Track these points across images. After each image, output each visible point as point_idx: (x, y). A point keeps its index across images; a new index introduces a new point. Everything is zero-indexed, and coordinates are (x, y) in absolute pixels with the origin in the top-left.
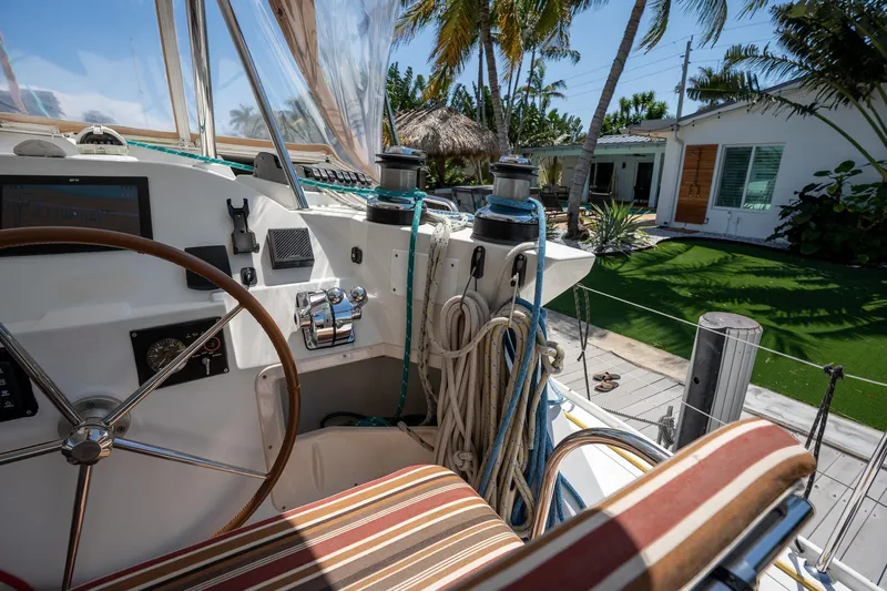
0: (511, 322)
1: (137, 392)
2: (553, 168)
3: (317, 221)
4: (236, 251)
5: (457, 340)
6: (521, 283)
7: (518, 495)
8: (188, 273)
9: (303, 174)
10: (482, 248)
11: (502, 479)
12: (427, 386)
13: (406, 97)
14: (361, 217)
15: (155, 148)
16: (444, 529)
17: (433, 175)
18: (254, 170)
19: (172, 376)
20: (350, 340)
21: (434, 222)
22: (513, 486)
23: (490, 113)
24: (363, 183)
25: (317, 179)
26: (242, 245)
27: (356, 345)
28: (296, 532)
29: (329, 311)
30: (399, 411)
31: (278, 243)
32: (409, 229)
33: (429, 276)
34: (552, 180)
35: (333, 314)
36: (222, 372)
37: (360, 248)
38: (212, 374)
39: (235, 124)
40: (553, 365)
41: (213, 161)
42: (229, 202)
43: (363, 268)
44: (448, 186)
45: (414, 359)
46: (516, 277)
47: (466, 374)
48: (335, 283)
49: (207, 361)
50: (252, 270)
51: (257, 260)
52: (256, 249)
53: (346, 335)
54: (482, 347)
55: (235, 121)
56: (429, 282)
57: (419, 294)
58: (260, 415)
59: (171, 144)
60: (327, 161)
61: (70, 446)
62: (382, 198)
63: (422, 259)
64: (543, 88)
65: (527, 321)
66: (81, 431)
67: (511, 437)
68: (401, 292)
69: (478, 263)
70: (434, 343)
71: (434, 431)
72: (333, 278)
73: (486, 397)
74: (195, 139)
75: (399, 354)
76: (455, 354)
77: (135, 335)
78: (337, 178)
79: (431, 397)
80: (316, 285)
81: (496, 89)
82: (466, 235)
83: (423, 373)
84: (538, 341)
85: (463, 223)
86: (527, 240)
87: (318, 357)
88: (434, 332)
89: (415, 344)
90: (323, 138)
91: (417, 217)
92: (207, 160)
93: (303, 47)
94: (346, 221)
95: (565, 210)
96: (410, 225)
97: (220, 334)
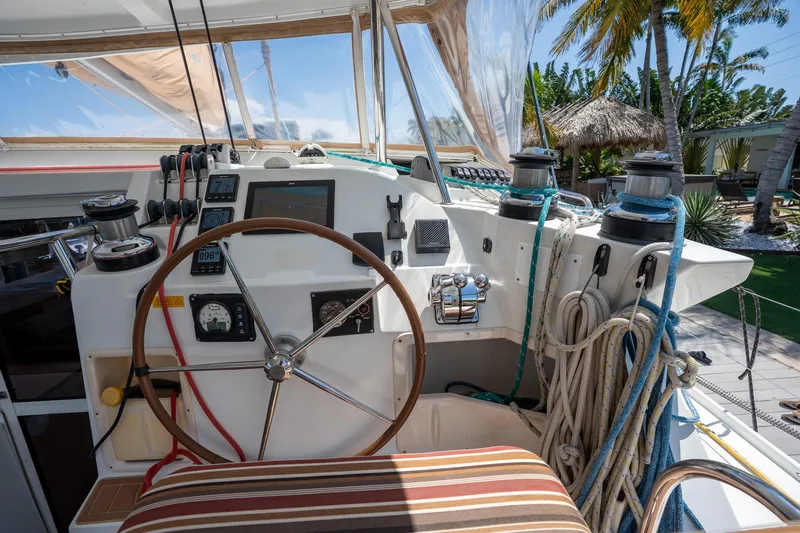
0: (632, 324)
1: (311, 337)
2: (738, 152)
3: (457, 214)
4: (389, 237)
5: (572, 336)
6: (648, 284)
7: (628, 510)
8: (354, 255)
9: (450, 174)
10: (608, 246)
11: (610, 486)
12: (541, 374)
13: (563, 91)
14: (494, 211)
15: (344, 156)
16: (521, 513)
17: (587, 165)
18: (411, 171)
19: (334, 329)
20: (474, 320)
21: (563, 217)
22: (621, 497)
23: (656, 98)
24: (502, 180)
25: (461, 177)
26: (395, 232)
27: (480, 325)
28: (397, 473)
29: (457, 293)
30: (514, 392)
31: (422, 232)
32: (536, 223)
33: (551, 270)
34: (735, 165)
35: (460, 295)
36: (369, 332)
37: (491, 239)
38: (361, 332)
39: (411, 131)
40: (681, 378)
41: (383, 164)
42: (388, 197)
43: (491, 257)
44: (603, 176)
45: (531, 345)
46: (642, 278)
47: (579, 371)
48: (467, 267)
49: (359, 321)
50: (400, 253)
51: (405, 245)
52: (404, 236)
53: (470, 316)
54: (597, 344)
55: (411, 128)
56: (551, 275)
57: (541, 286)
58: (394, 372)
59: (356, 153)
60: (475, 160)
61: (269, 366)
62: (513, 195)
63: (546, 253)
64: (730, 61)
65: (651, 327)
66: (275, 358)
67: (623, 444)
68: (525, 282)
69: (601, 261)
70: (549, 335)
71: (543, 418)
72: (466, 264)
73: (598, 396)
74: (372, 147)
75: (518, 339)
76: (569, 348)
77: (314, 296)
78: (478, 175)
79: (544, 385)
80: (450, 269)
81: (665, 71)
82: (593, 232)
83: (539, 361)
84: (663, 348)
85: (593, 218)
86: (661, 239)
87: (445, 331)
88: (551, 325)
89: (533, 332)
90: (471, 140)
91: (545, 212)
92: (379, 164)
93: (456, 66)
94: (481, 214)
95: (752, 199)
96: (537, 220)
97: (370, 302)
